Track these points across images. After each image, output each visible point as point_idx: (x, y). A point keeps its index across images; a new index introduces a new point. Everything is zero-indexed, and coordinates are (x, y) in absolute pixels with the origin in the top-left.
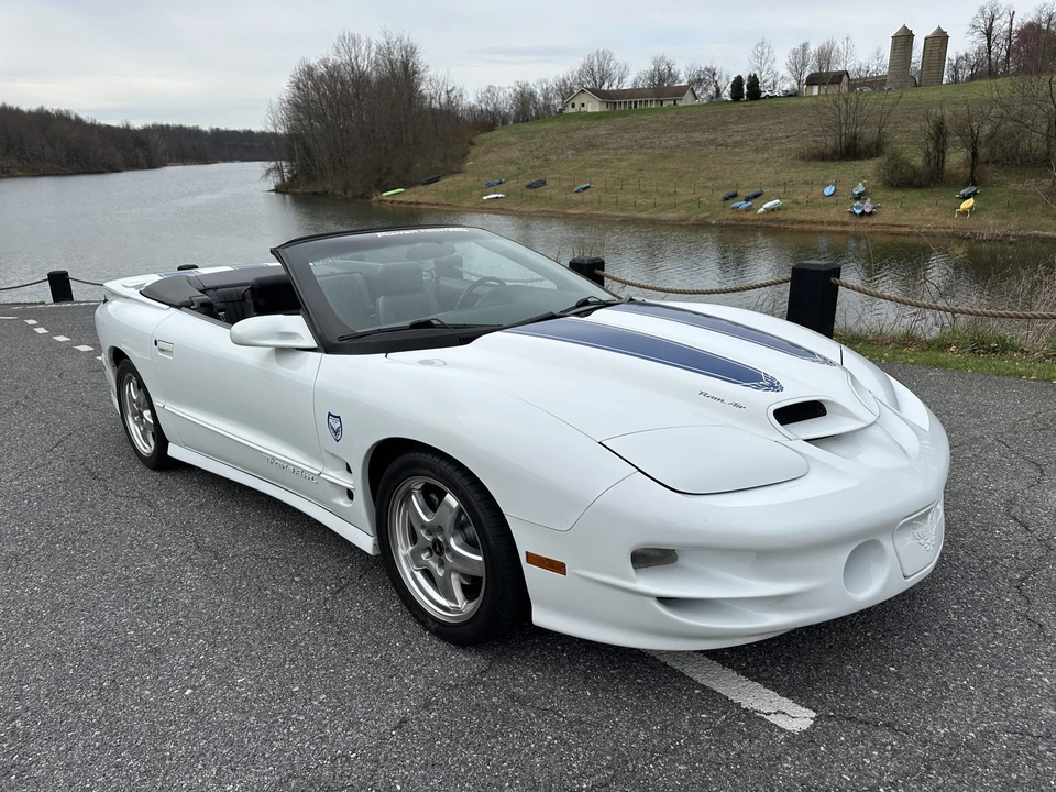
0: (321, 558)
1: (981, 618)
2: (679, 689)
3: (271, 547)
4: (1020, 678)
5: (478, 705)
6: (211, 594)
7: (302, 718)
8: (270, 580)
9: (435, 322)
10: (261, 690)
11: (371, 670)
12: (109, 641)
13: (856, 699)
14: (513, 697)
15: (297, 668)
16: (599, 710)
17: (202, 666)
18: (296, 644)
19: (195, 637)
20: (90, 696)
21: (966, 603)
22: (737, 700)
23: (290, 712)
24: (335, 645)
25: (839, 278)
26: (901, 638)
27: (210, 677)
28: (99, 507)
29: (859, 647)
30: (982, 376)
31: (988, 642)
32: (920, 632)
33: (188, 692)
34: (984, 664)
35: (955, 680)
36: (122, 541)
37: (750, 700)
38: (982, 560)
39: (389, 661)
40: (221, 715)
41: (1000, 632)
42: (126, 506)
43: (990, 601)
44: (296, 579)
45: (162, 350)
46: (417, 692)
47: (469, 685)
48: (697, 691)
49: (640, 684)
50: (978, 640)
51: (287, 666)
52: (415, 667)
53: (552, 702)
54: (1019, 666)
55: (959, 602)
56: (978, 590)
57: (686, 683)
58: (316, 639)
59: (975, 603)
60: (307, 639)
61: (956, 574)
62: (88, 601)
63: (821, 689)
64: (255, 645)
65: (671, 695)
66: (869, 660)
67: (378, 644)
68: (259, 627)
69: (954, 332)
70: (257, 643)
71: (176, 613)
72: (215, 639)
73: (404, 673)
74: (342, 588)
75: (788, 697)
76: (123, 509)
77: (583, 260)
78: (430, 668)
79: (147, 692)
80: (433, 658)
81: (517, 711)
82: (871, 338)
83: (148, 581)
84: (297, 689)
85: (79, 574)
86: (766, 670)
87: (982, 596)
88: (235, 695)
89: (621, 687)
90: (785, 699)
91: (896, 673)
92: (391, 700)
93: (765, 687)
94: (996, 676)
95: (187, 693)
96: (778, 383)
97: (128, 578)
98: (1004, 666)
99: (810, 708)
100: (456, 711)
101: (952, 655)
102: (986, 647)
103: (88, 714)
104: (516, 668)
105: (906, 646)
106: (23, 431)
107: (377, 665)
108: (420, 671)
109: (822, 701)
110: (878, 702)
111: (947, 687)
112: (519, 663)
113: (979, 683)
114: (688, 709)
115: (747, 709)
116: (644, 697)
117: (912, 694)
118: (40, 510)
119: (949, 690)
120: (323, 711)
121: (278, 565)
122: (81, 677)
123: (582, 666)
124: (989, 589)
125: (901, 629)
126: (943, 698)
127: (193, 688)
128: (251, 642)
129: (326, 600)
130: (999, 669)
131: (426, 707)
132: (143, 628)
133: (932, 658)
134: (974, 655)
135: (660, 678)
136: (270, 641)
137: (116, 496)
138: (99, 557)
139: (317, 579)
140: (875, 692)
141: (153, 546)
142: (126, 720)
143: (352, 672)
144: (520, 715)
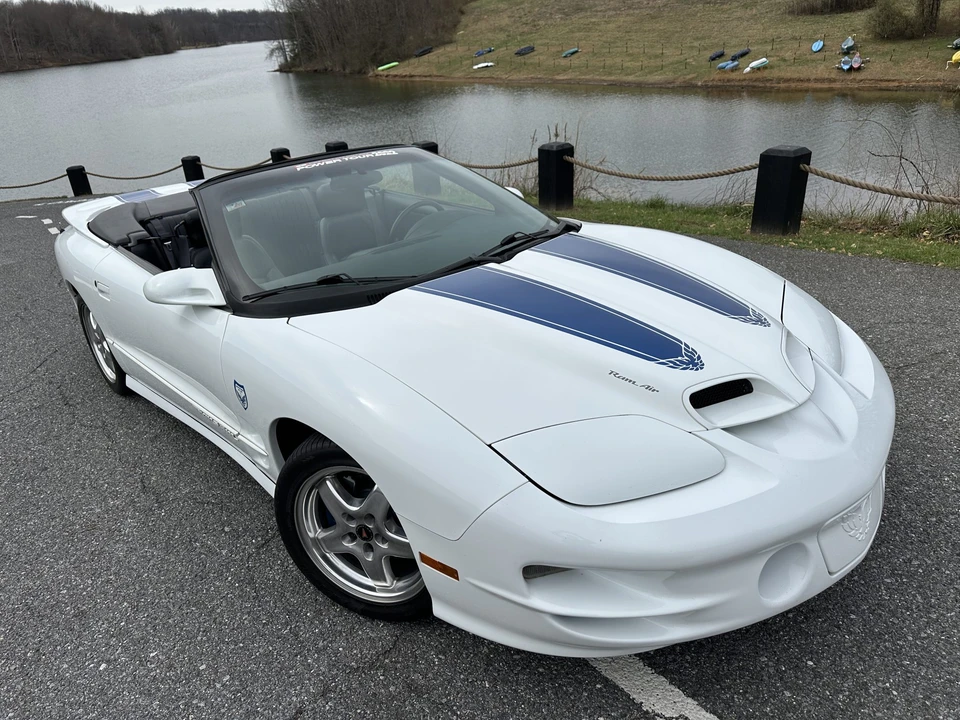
0: (253, 503)
1: (914, 596)
2: (580, 683)
3: (210, 488)
4: (949, 681)
5: (374, 694)
6: (145, 545)
7: (202, 705)
8: (202, 529)
9: (344, 277)
10: (170, 667)
11: (278, 646)
12: (42, 601)
13: (765, 703)
14: (411, 687)
15: (208, 639)
16: (495, 707)
17: (121, 634)
18: (213, 610)
19: (121, 599)
20: (12, 668)
21: (901, 575)
22: (638, 700)
23: (193, 696)
24: (249, 613)
25: (809, 164)
26: (824, 622)
27: (125, 649)
28: (63, 440)
29: (777, 632)
30: (952, 272)
31: (920, 630)
32: (846, 615)
33: (103, 666)
34: (912, 659)
35: (877, 681)
36: (76, 480)
37: (653, 700)
38: (925, 517)
39: (296, 635)
40: (129, 698)
41: (934, 616)
42: (88, 438)
43: (927, 573)
44: (226, 529)
45: (102, 292)
46: (318, 675)
47: (370, 669)
48: (598, 686)
49: (541, 674)
50: (909, 627)
51: (199, 638)
52: (321, 644)
53: (449, 695)
54: (950, 664)
55: (893, 575)
56: (917, 558)
57: (588, 675)
58: (233, 605)
59: (911, 576)
60: (224, 604)
61: (895, 535)
62: (32, 551)
63: (729, 688)
64: (174, 610)
65: (571, 690)
66: (786, 650)
67: (289, 613)
68: (182, 589)
69: (929, 217)
70: (177, 607)
71: (108, 569)
72: (139, 601)
73: (309, 650)
74: (267, 541)
75: (693, 696)
76: (84, 441)
77: (552, 147)
78: (335, 645)
79: (65, 666)
80: (340, 632)
81: (412, 705)
82: (841, 222)
83: (91, 528)
84: (204, 667)
85: (30, 520)
86: (675, 660)
87: (919, 566)
88: (145, 672)
89: (521, 676)
90: (690, 700)
91: (813, 669)
92: (292, 685)
93: (671, 683)
94: (923, 677)
95: (101, 668)
96: (699, 357)
97: (74, 524)
98: (935, 664)
99: (714, 714)
100: (352, 701)
101: (878, 646)
102: (915, 639)
103: (8, 691)
104: (419, 648)
105: (829, 632)
106: (15, 348)
107: (285, 639)
108: (325, 648)
109: (728, 704)
110: (790, 708)
111: (867, 690)
112: (423, 643)
113: (902, 687)
114: (586, 709)
115: (647, 712)
116: (544, 691)
117: (827, 699)
118: (11, 442)
119: (869, 695)
120: (224, 696)
121: (213, 511)
122: (10, 644)
123: (486, 649)
124: (929, 557)
125: (826, 609)
126: (861, 705)
127: (108, 662)
128: (171, 607)
129: (250, 555)
130: (928, 667)
131: (323, 695)
132: (77, 586)
133: (855, 650)
134: (902, 647)
135: (562, 667)
136: (188, 607)
137: (81, 425)
138: (52, 499)
139: (245, 530)
140: (787, 694)
141: (103, 485)
142: (40, 699)
143: (260, 647)
144: (414, 709)
